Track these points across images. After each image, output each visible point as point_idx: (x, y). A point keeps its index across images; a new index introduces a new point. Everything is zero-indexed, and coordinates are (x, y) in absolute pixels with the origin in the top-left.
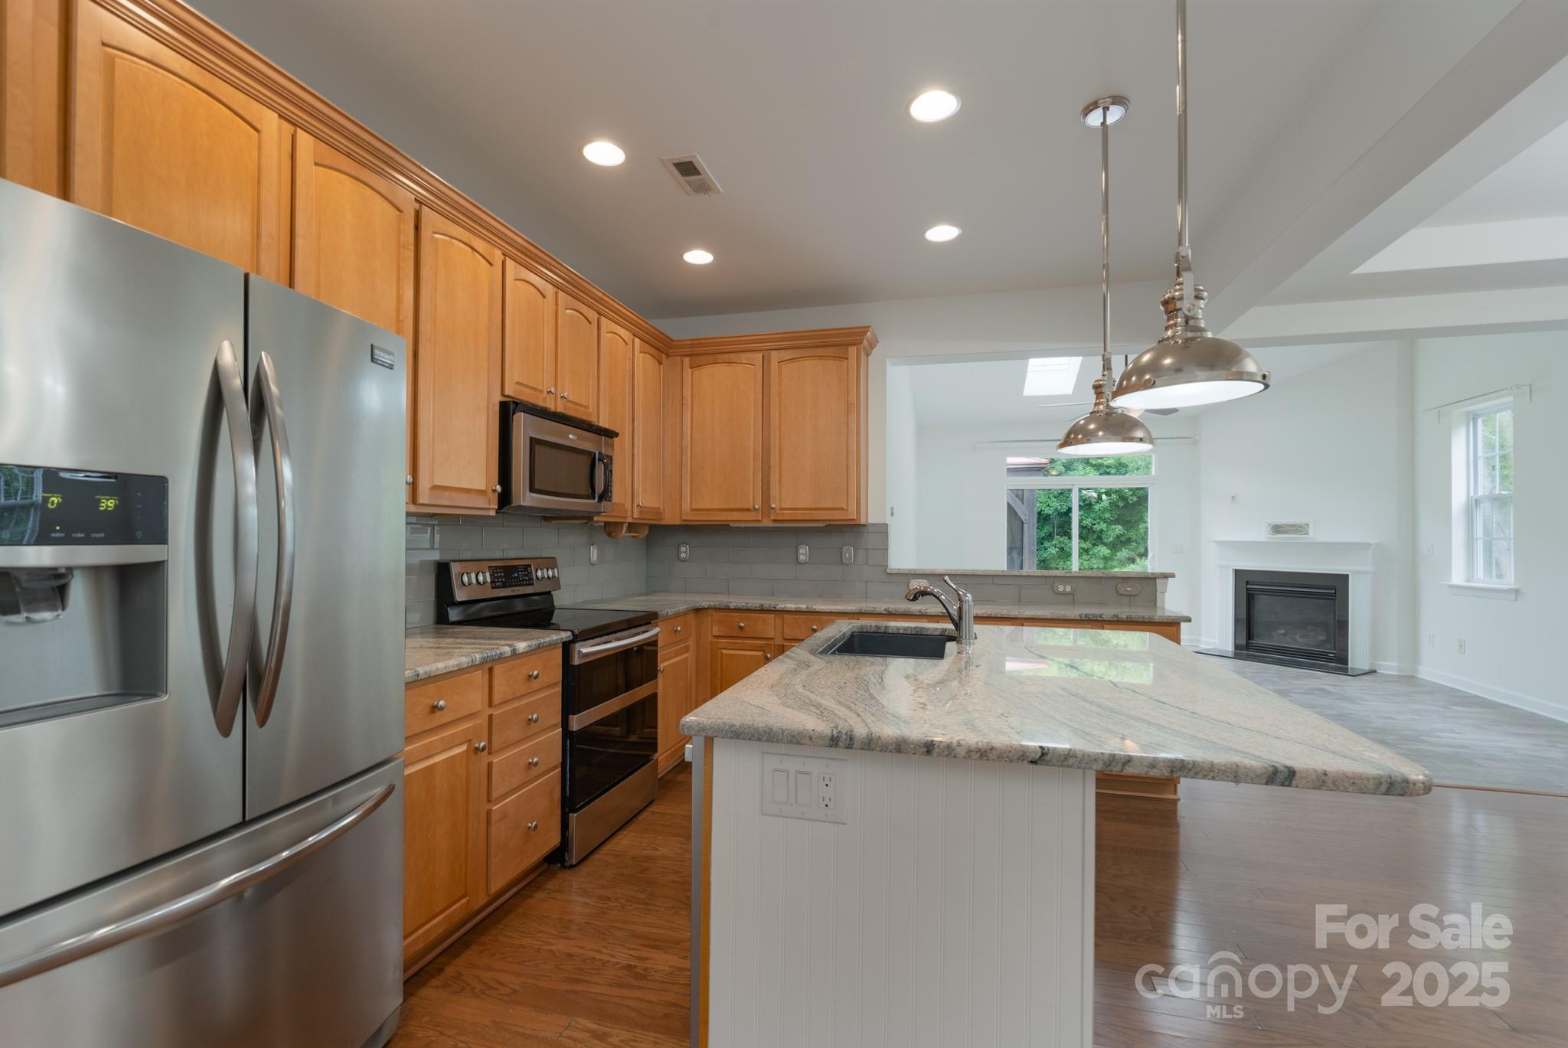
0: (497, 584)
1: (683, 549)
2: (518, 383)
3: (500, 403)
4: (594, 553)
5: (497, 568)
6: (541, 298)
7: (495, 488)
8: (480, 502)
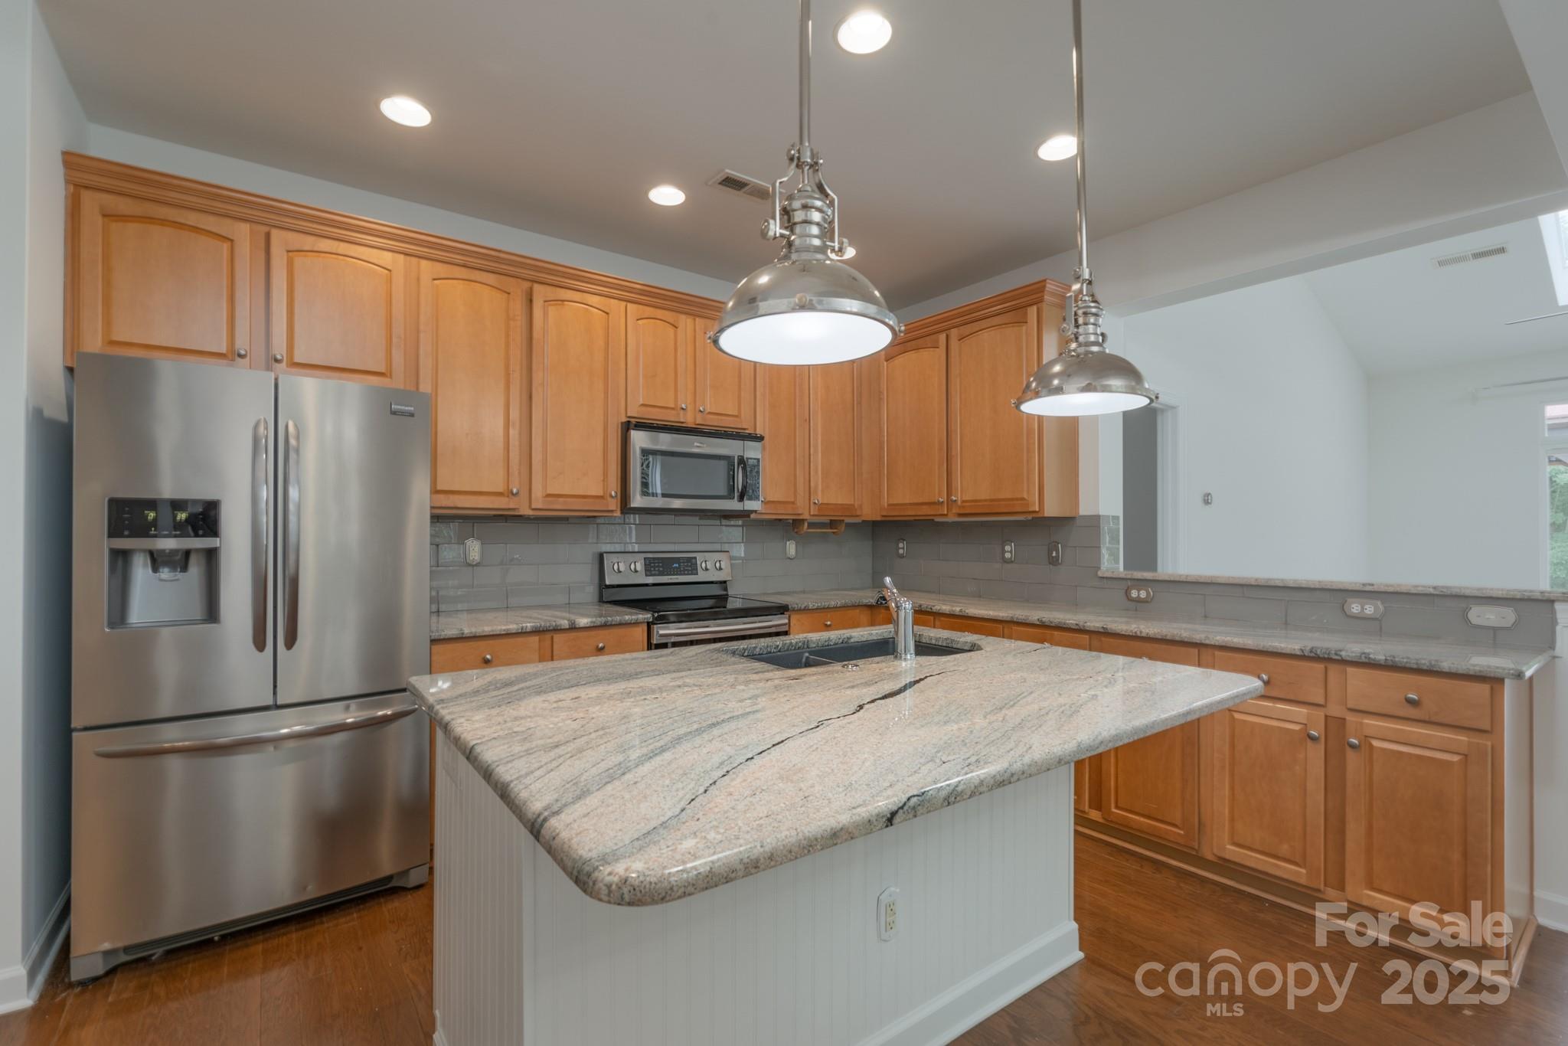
0: (653, 572)
1: (901, 545)
2: (643, 405)
3: (622, 423)
4: (791, 548)
5: (654, 559)
6: (671, 330)
7: (613, 494)
8: (598, 506)
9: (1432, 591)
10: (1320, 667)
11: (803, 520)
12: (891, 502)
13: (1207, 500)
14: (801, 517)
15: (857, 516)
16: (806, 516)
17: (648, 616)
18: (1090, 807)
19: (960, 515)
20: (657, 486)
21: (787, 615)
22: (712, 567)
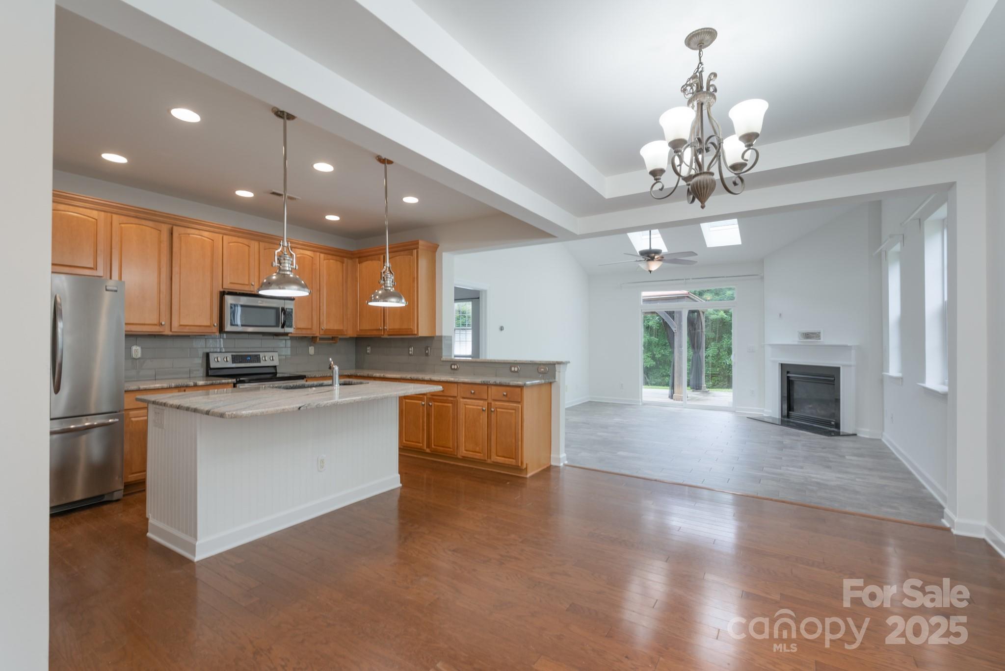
0: (236, 362)
1: (368, 348)
2: (231, 283)
3: (220, 292)
4: (312, 350)
5: (237, 355)
6: (247, 247)
7: (215, 325)
8: (208, 330)
9: (530, 362)
10: (486, 387)
11: (317, 337)
12: (361, 328)
13: (502, 329)
14: (315, 335)
15: (345, 335)
16: (317, 335)
17: (234, 380)
18: (427, 448)
19: (389, 335)
20: (239, 322)
21: (305, 380)
22: (269, 359)
